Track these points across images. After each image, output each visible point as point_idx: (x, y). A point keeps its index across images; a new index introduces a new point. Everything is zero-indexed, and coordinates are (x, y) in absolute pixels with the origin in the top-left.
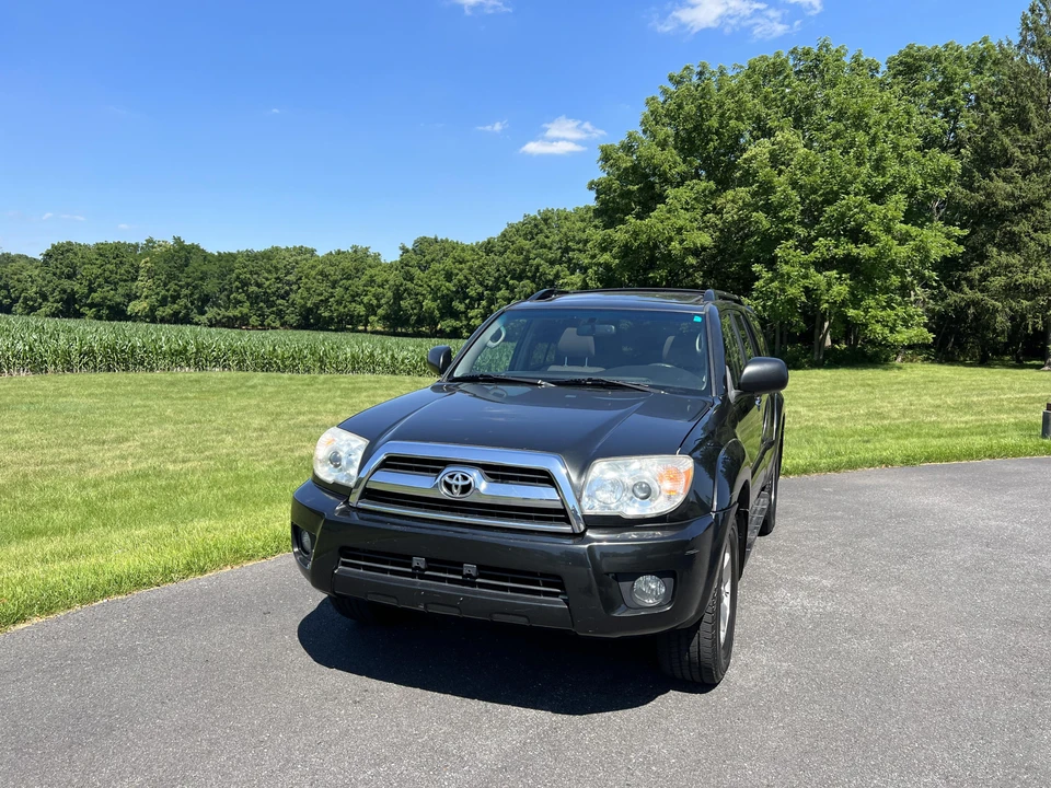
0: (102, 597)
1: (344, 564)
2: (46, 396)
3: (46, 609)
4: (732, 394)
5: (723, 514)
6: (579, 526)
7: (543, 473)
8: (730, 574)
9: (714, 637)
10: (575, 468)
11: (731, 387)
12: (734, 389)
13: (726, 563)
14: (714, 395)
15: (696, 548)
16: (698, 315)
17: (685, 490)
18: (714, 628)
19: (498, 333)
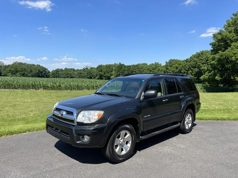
1: (49, 127)
4: (142, 98)
5: (110, 124)
6: (76, 124)
7: (72, 113)
8: (131, 139)
9: (110, 151)
10: (78, 112)
11: (142, 97)
12: (143, 97)
13: (127, 136)
14: (136, 98)
15: (96, 131)
16: (144, 80)
17: (98, 118)
18: (109, 149)
19: (110, 83)
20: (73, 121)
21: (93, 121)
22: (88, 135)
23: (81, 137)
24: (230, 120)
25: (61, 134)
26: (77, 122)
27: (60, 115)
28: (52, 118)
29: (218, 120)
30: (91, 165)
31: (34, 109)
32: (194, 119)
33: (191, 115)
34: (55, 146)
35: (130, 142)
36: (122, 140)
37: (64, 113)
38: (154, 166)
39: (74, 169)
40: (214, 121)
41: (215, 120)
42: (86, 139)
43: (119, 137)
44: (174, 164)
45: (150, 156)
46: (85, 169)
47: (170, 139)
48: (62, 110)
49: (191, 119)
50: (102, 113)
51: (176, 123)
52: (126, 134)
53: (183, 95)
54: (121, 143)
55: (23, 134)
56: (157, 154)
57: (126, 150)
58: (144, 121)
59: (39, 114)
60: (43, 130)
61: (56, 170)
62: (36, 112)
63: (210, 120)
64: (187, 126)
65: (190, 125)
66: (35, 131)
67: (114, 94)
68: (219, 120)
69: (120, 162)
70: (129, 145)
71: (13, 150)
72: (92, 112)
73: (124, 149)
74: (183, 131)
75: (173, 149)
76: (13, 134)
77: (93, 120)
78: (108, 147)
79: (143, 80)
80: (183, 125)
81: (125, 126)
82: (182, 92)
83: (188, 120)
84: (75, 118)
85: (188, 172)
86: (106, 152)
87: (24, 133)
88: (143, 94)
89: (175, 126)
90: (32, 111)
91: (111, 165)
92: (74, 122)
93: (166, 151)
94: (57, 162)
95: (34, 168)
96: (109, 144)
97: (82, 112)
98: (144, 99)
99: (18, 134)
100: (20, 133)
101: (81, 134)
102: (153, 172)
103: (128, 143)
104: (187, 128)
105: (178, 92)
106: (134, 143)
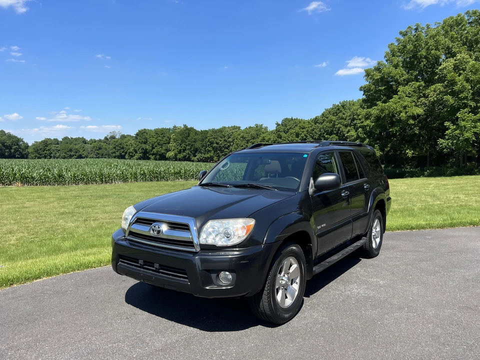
0: (72, 271)
1: (121, 261)
3: (49, 274)
4: (311, 191)
6: (198, 250)
7: (187, 226)
8: (299, 274)
11: (312, 188)
12: (314, 188)
13: (294, 269)
14: (300, 191)
16: (306, 154)
17: (246, 234)
18: (269, 298)
19: (227, 164)
21: (235, 241)
22: (230, 271)
23: (214, 276)
24: (433, 227)
25: (159, 272)
26: (201, 245)
27: (152, 233)
29: (412, 228)
31: (16, 227)
32: (383, 229)
33: (379, 222)
34: (126, 301)
35: (298, 281)
36: (286, 276)
37: (164, 228)
38: (352, 322)
39: (197, 346)
40: (405, 231)
41: (407, 229)
42: (226, 279)
43: (280, 272)
44: (386, 316)
45: (333, 304)
47: (352, 270)
49: (378, 229)
50: (252, 222)
52: (291, 265)
53: (366, 182)
54: (284, 282)
56: (343, 301)
57: (292, 296)
58: (319, 236)
59: (32, 238)
63: (399, 230)
64: (374, 242)
65: (378, 240)
68: (414, 229)
69: (285, 321)
70: (296, 287)
71: (36, 319)
73: (288, 296)
74: (368, 253)
75: (368, 288)
77: (236, 237)
78: (265, 292)
79: (304, 154)
80: (369, 241)
81: (292, 247)
83: (376, 231)
85: (420, 329)
86: (261, 304)
88: (312, 181)
89: (359, 243)
92: (193, 246)
93: (358, 293)
95: (108, 352)
96: (267, 286)
97: (210, 223)
98: (315, 192)
101: (213, 270)
102: (358, 336)
103: (293, 282)
104: (374, 246)
105: (361, 178)
106: (304, 281)
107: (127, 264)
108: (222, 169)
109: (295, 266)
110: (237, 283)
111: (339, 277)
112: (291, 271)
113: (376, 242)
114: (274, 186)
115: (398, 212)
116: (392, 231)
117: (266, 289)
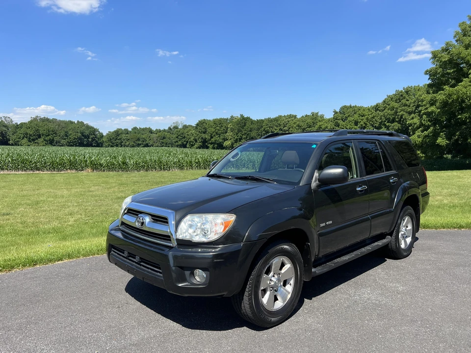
1: (113, 251)
2: (179, 179)
4: (314, 184)
5: (251, 244)
6: (174, 244)
7: (166, 219)
8: (294, 275)
9: (251, 304)
10: (178, 218)
11: (315, 181)
12: (317, 182)
13: (286, 269)
14: (301, 185)
15: (222, 259)
16: (315, 144)
17: (224, 230)
18: (250, 299)
19: (237, 154)
20: (167, 238)
21: (213, 237)
22: (203, 269)
23: (187, 273)
25: (141, 265)
26: (178, 240)
27: (137, 225)
28: (120, 230)
29: (461, 227)
30: (210, 332)
32: (417, 226)
33: (410, 220)
34: (125, 289)
35: (292, 282)
36: (276, 276)
37: (147, 219)
38: (348, 333)
39: (172, 344)
40: (452, 230)
41: (455, 228)
42: (200, 277)
43: (268, 272)
44: (392, 330)
45: (334, 310)
46: (196, 344)
47: (371, 272)
48: (141, 213)
49: (410, 227)
50: (232, 218)
51: (382, 236)
52: (283, 265)
53: (395, 175)
54: (272, 283)
55: (57, 263)
56: (348, 307)
57: (284, 299)
58: (320, 235)
60: (98, 254)
61: (133, 345)
62: (79, 216)
63: (444, 228)
64: (403, 242)
65: (409, 240)
66: (82, 257)
67: (250, 177)
68: (463, 228)
69: (272, 325)
70: (289, 288)
71: (39, 301)
72: (210, 217)
73: (278, 297)
74: (395, 253)
75: (382, 294)
76: (35, 265)
77: (213, 234)
78: (246, 294)
79: (312, 144)
80: (396, 241)
81: (282, 246)
82: (392, 170)
83: (406, 230)
84: (173, 230)
85: (428, 349)
86: (242, 305)
87: (59, 262)
88: (316, 174)
89: (380, 243)
90: (71, 214)
91: (254, 332)
92: (170, 240)
93: (368, 299)
94: (133, 327)
95: (85, 341)
96: (248, 287)
97: (189, 217)
98: (318, 186)
99: (47, 264)
100: (50, 261)
101: (187, 267)
102: (349, 350)
103: (287, 283)
104: (403, 246)
105: (387, 170)
106: (300, 283)
107: (117, 253)
108: (232, 160)
109: (288, 266)
110: (211, 282)
111: (353, 279)
112: (283, 271)
113: (405, 242)
114: (276, 178)
115: (457, 207)
116: (436, 229)
117: (247, 290)
